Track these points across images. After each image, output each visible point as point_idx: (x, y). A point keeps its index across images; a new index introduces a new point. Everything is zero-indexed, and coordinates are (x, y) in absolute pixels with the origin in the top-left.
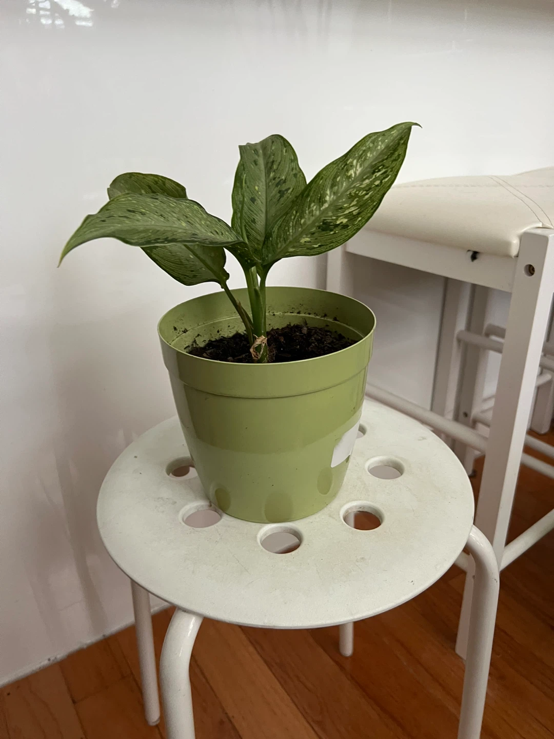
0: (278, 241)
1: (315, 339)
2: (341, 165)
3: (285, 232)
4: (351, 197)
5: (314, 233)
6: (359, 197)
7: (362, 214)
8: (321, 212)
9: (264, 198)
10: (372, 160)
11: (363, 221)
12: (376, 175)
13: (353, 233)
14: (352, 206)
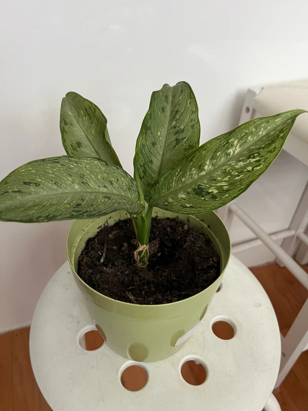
1: (190, 240)
2: (223, 142)
3: (169, 183)
6: (231, 175)
7: (229, 192)
8: (199, 177)
9: (164, 143)
10: (251, 144)
11: (229, 198)
12: (250, 161)
13: (219, 205)
14: (224, 181)
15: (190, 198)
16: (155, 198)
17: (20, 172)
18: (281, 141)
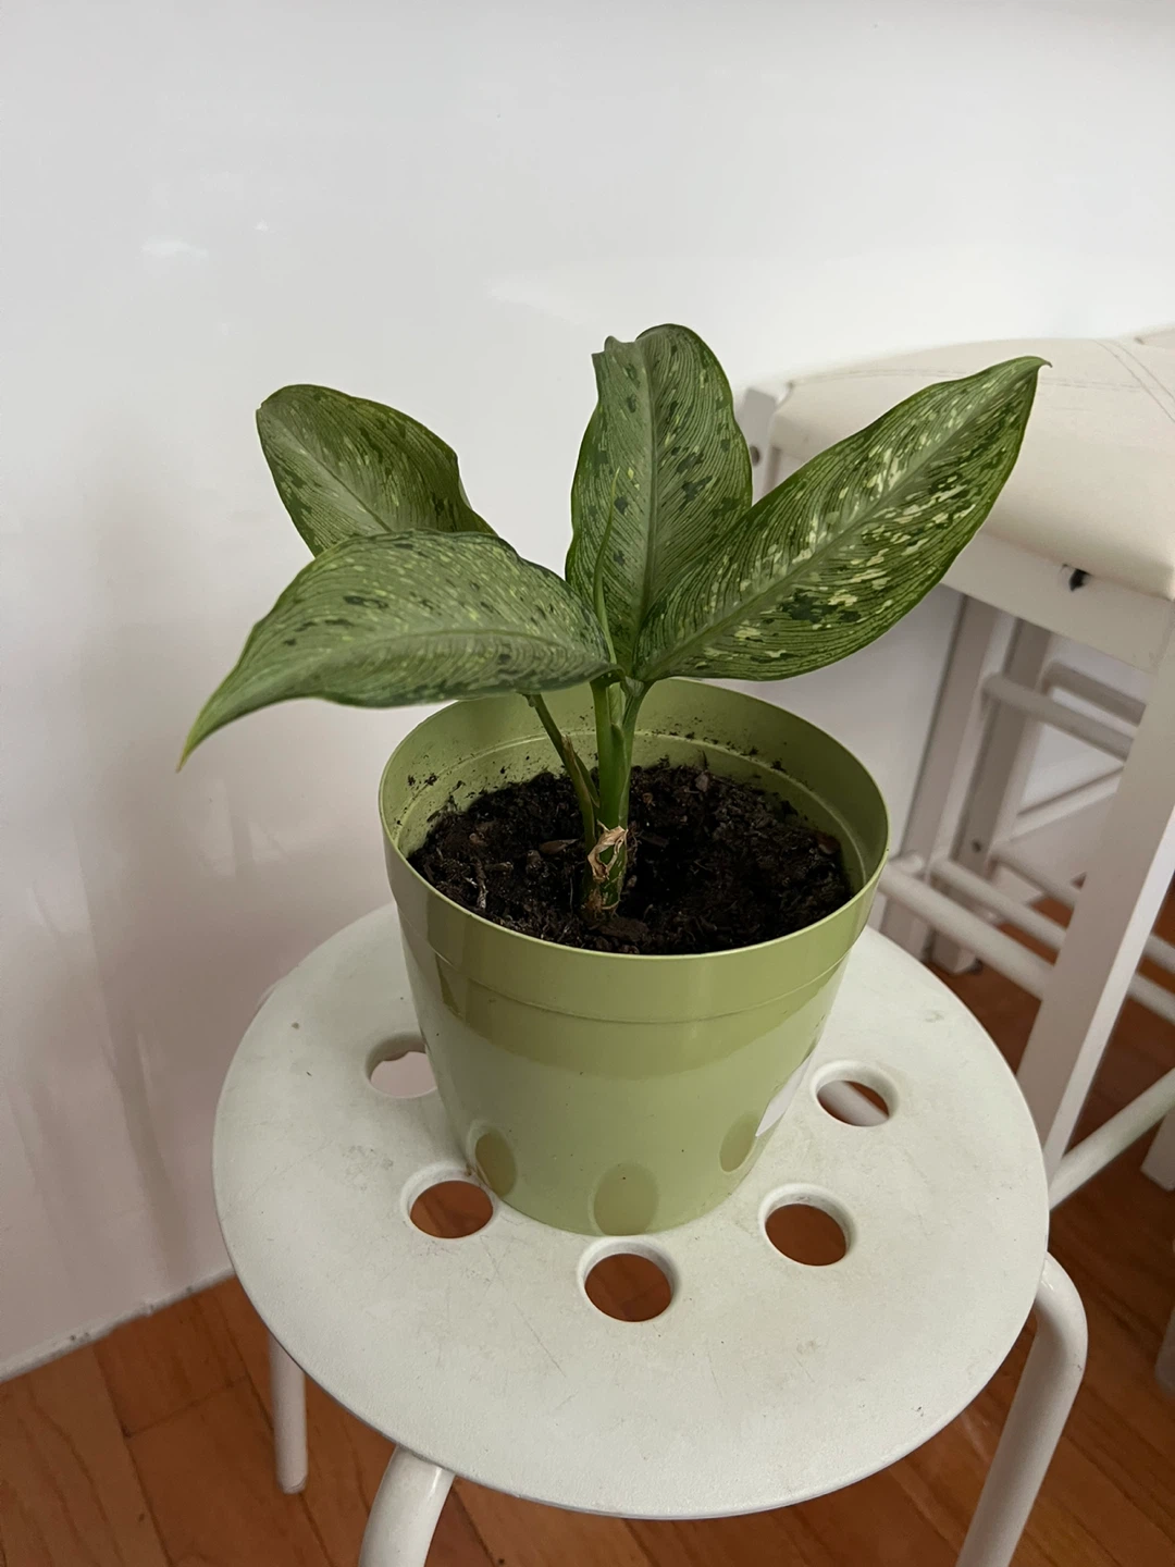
0: (680, 623)
1: (728, 814)
3: (699, 604)
4: (871, 544)
5: (769, 621)
6: (892, 546)
8: (792, 570)
9: (648, 500)
10: (929, 454)
11: (897, 610)
12: (937, 499)
13: (870, 635)
14: (872, 567)
15: (775, 635)
16: (653, 663)
17: (325, 572)
18: (1015, 435)
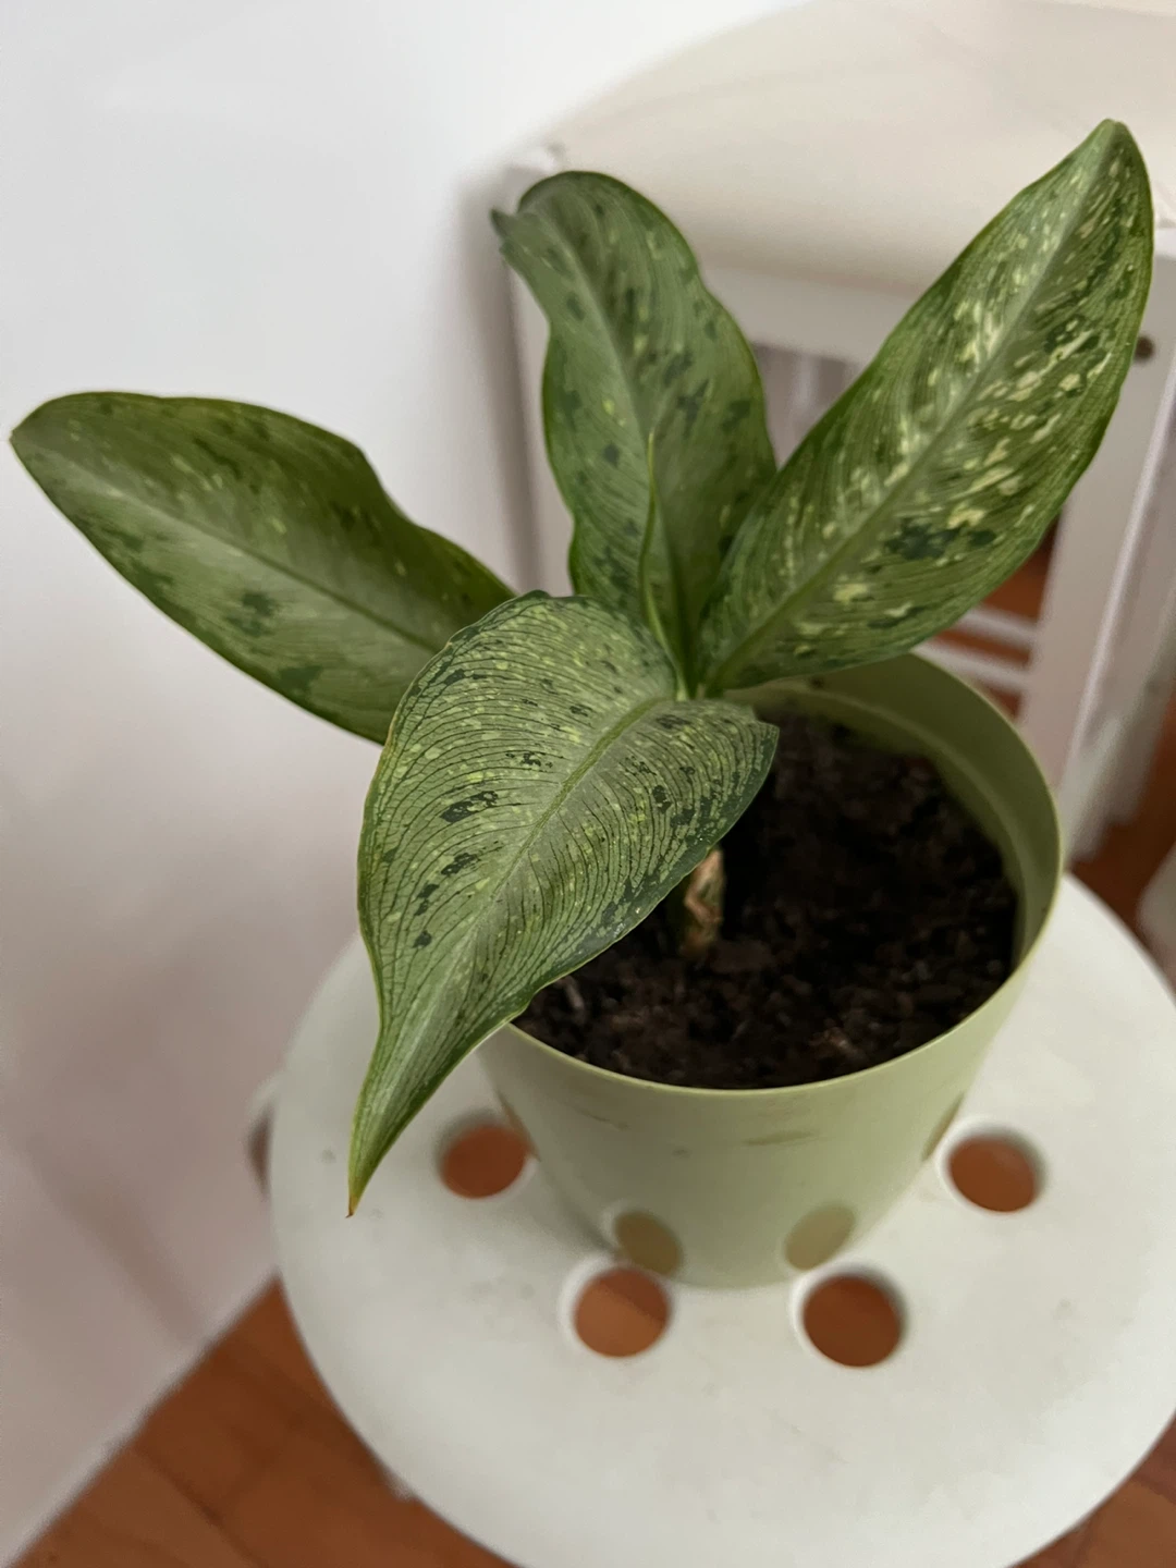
0: (751, 599)
2: (935, 328)
3: (773, 570)
4: (985, 437)
5: (875, 569)
6: (1014, 433)
7: (1032, 494)
8: (888, 495)
10: (1029, 297)
11: (1040, 515)
12: (1058, 356)
13: (1015, 555)
14: (995, 465)
15: (890, 586)
18: (1140, 244)
